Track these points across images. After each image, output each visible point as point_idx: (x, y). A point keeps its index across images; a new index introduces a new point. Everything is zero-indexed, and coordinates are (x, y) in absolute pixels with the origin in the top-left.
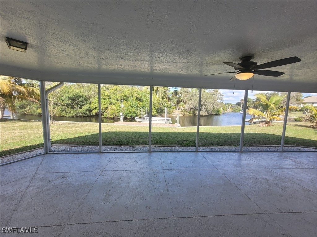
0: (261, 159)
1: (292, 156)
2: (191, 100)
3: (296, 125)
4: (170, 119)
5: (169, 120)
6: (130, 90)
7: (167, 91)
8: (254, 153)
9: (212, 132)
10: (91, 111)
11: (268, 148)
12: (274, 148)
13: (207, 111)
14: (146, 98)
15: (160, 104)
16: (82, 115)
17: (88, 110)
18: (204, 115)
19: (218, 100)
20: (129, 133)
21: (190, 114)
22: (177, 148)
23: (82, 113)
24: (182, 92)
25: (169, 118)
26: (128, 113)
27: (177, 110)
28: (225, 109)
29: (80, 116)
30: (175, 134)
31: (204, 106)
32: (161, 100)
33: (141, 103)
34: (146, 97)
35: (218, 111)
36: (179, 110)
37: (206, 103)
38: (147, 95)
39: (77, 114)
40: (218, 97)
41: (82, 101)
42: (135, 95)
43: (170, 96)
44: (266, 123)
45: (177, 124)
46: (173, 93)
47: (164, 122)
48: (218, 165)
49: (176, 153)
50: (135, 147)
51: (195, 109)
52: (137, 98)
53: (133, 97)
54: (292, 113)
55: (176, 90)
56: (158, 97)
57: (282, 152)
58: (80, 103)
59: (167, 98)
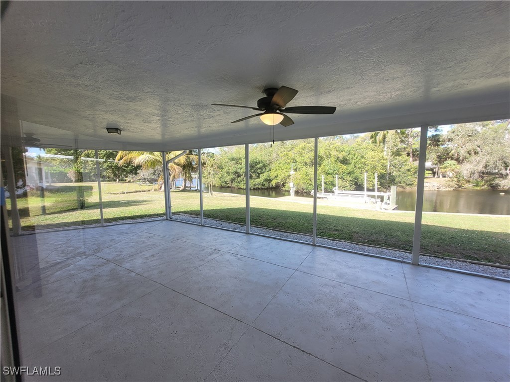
4: (386, 195)
6: (326, 146)
7: (410, 140)
10: (270, 181)
14: (357, 158)
15: (388, 166)
16: (260, 187)
17: (266, 180)
21: (477, 186)
23: (259, 184)
27: (439, 177)
29: (258, 189)
33: (345, 167)
34: (356, 156)
36: (444, 176)
38: (358, 151)
39: (255, 185)
41: (261, 168)
42: (334, 153)
52: (338, 158)
53: (330, 157)
55: (435, 133)
56: (385, 153)
58: (259, 171)
59: (411, 155)
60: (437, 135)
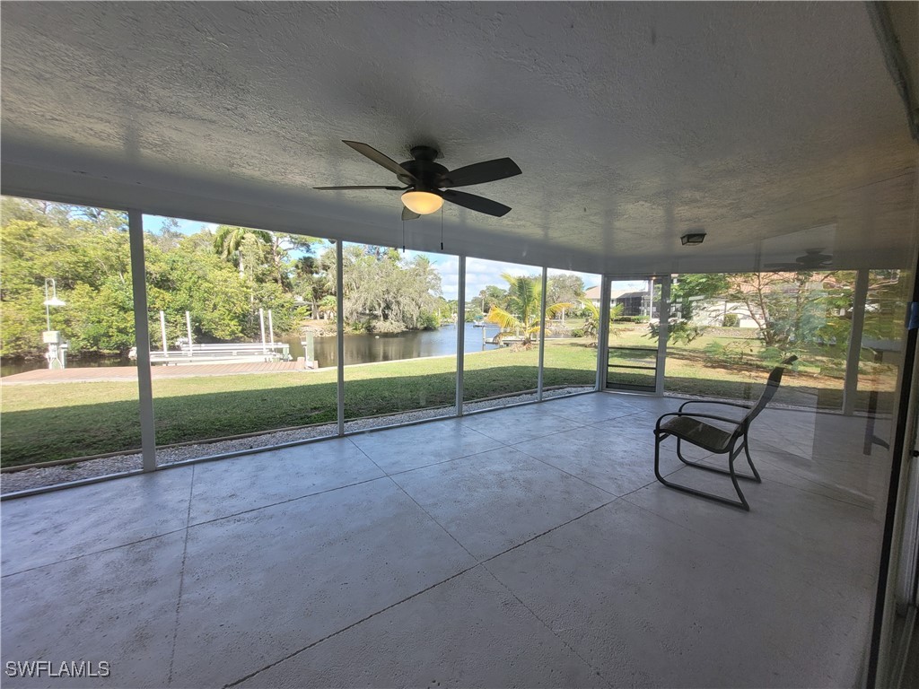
0: (497, 426)
1: (556, 407)
2: (358, 288)
3: (573, 344)
4: (286, 347)
5: (280, 351)
7: (277, 259)
8: (487, 414)
9: (404, 375)
11: (518, 398)
12: (529, 396)
13: (404, 319)
15: (252, 299)
18: (396, 331)
19: (430, 291)
20: (72, 412)
21: (356, 329)
22: (281, 435)
24: (328, 263)
25: (280, 345)
26: (107, 335)
27: (315, 318)
28: (447, 314)
30: (286, 393)
31: (394, 307)
32: (255, 285)
35: (429, 320)
36: (322, 318)
37: (400, 299)
40: (429, 282)
43: (291, 276)
44: (524, 344)
45: (309, 361)
46: (300, 266)
47: (261, 359)
48: (393, 464)
49: (268, 454)
50: (81, 464)
51: (372, 314)
54: (570, 320)
55: (307, 255)
56: (242, 276)
57: (541, 402)
59: (280, 281)
60: (309, 258)
